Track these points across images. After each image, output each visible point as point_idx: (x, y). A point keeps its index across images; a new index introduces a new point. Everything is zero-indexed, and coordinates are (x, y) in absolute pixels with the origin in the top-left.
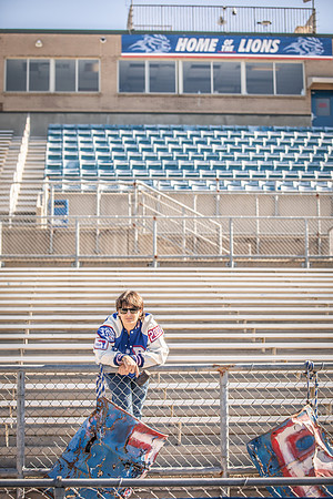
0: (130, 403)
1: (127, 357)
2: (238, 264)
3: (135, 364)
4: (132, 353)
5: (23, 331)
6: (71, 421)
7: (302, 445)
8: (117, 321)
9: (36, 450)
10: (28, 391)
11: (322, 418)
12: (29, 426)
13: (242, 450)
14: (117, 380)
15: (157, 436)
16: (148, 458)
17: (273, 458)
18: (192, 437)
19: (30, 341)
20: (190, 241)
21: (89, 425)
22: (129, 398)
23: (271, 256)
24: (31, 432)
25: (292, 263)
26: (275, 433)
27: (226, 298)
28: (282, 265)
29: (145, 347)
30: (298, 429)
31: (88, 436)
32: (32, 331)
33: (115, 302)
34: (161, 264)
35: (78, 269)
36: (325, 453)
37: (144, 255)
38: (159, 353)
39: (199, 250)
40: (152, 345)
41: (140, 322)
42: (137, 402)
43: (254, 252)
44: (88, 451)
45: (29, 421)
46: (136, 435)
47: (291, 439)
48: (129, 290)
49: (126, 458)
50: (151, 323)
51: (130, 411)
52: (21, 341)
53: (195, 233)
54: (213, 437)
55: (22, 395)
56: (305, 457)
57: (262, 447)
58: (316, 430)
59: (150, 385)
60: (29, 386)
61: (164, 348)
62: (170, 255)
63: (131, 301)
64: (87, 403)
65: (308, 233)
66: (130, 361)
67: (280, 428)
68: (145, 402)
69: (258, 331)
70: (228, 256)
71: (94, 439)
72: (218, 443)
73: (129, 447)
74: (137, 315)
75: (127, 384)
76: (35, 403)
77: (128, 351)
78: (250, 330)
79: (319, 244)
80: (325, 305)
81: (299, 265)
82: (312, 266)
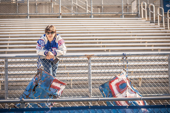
0: (51, 71)
1: (50, 52)
3: (53, 55)
7: (122, 87)
8: (46, 38)
15: (62, 84)
16: (59, 93)
17: (110, 92)
18: (77, 85)
20: (75, 8)
22: (51, 69)
23: (108, 13)
25: (117, 16)
27: (90, 30)
29: (57, 48)
30: (120, 80)
31: (34, 84)
32: (10, 44)
34: (63, 17)
35: (29, 19)
36: (131, 90)
37: (56, 13)
38: (63, 50)
39: (78, 11)
40: (60, 47)
41: (55, 38)
42: (54, 71)
44: (34, 90)
48: (50, 25)
49: (50, 93)
50: (59, 38)
51: (51, 74)
52: (6, 48)
56: (123, 92)
57: (105, 87)
61: (65, 49)
63: (51, 29)
65: (123, 4)
66: (51, 54)
69: (103, 43)
71: (37, 86)
73: (51, 89)
74: (54, 35)
75: (49, 63)
77: (50, 50)
78: (100, 43)
79: (127, 8)
80: (130, 32)
81: (120, 17)
82: (125, 17)
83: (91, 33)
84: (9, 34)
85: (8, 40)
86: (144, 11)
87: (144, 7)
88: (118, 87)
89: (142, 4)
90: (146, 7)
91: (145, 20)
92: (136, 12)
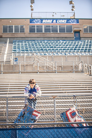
0: (33, 105)
1: (32, 94)
2: (58, 72)
3: (34, 96)
4: (33, 94)
5: (8, 89)
6: (19, 110)
7: (73, 114)
8: (29, 86)
9: (11, 117)
10: (9, 103)
11: (78, 108)
12: (9, 111)
13: (59, 116)
14: (29, 100)
15: (39, 113)
16: (37, 118)
17: (66, 117)
18: (47, 113)
19: (9, 91)
20: (46, 67)
21: (23, 111)
22: (33, 104)
23: (65, 70)
24: (10, 112)
25: (70, 72)
26: (67, 112)
27: (55, 80)
28: (68, 72)
29: (36, 92)
30: (72, 111)
31: (23, 113)
32: (10, 89)
33: (29, 82)
34: (40, 73)
35: (20, 74)
36: (79, 116)
37: (36, 70)
38: (39, 93)
39: (48, 69)
40: (37, 92)
41: (35, 86)
42: (34, 105)
43: (61, 69)
44: (23, 117)
45: (9, 110)
46: (34, 113)
47: (70, 113)
48: (32, 79)
49: (32, 118)
50: (37, 87)
51: (33, 107)
52: (7, 91)
53: (48, 65)
54: (52, 113)
55: (7, 104)
56: (74, 117)
57: (64, 115)
58: (76, 111)
59: (37, 101)
60: (9, 102)
61: (41, 92)
62: (42, 70)
63: (33, 81)
64: (22, 105)
65: (74, 65)
67: (68, 110)
68: (36, 105)
69: (63, 88)
70: (55, 70)
71: (24, 114)
72: (53, 114)
73: (33, 116)
74: (34, 84)
75: (32, 101)
76: (10, 106)
77: (32, 93)
78: (61, 88)
79: (77, 67)
80: (78, 82)
81: (72, 72)
82: (75, 73)
83: (56, 82)
84: (9, 83)
85: (8, 87)
86: (86, 69)
87: (86, 67)
88: (71, 114)
89: (85, 65)
90: (87, 67)
91: (86, 74)
92: (81, 69)
